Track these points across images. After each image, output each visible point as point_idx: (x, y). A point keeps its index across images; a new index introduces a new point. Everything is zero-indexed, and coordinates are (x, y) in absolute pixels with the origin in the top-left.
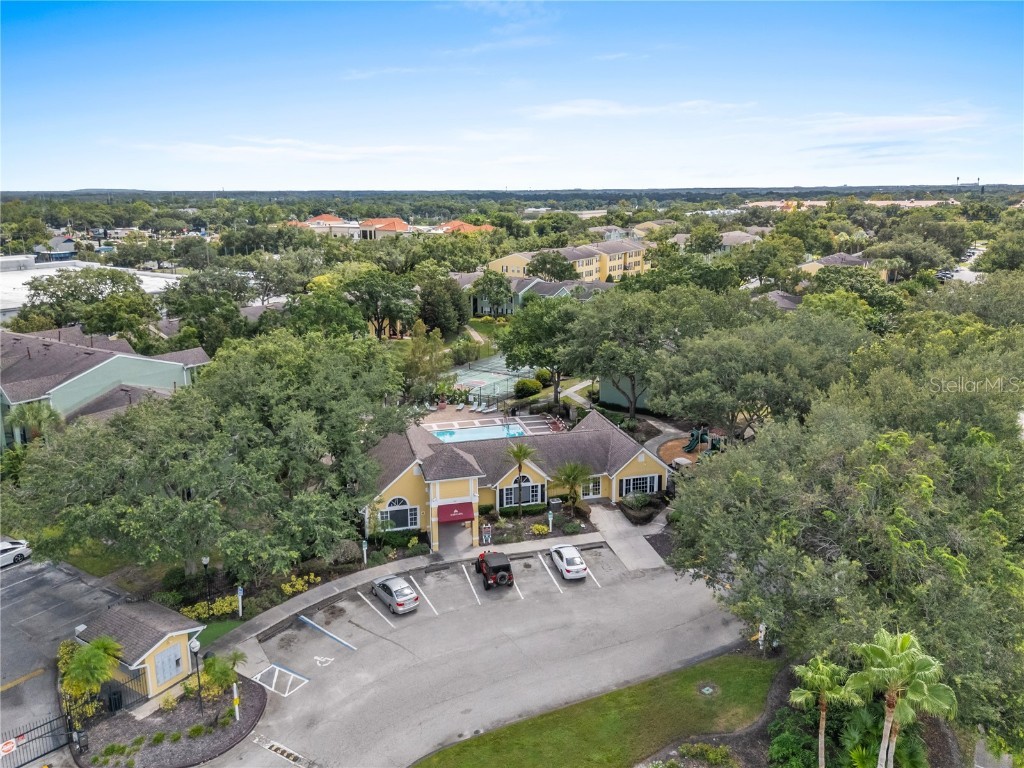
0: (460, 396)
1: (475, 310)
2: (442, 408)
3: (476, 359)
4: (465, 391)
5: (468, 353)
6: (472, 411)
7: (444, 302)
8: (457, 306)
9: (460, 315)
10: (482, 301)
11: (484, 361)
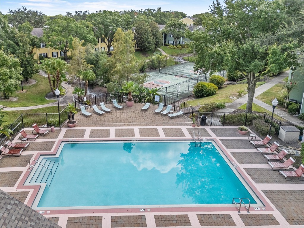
0: (148, 94)
1: (165, 42)
2: (129, 107)
3: (164, 66)
4: (153, 91)
5: (159, 62)
6: (157, 113)
7: (148, 33)
8: (155, 36)
9: (157, 42)
10: (169, 37)
11: (169, 68)
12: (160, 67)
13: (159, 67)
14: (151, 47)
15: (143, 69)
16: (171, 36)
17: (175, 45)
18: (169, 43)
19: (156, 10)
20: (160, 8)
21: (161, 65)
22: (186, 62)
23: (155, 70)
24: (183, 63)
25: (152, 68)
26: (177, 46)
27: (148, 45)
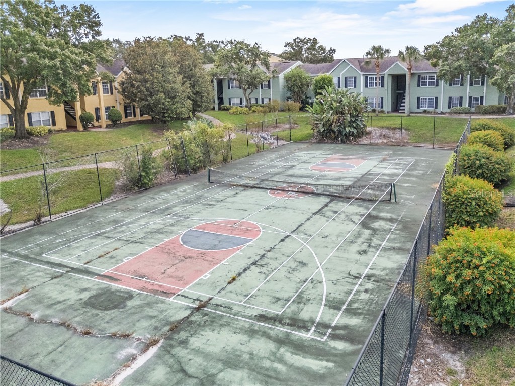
1: (221, 102)
3: (225, 160)
5: (207, 147)
7: (164, 66)
9: (196, 93)
10: (229, 88)
11: (240, 163)
12: (211, 163)
13: (206, 162)
14: (177, 108)
15: (141, 176)
16: (233, 88)
17: (246, 106)
18: (230, 104)
19: (194, 37)
20: (202, 35)
21: (212, 156)
22: (285, 143)
23: (192, 176)
24: (277, 147)
25: (183, 168)
26: (253, 108)
27: (168, 100)
